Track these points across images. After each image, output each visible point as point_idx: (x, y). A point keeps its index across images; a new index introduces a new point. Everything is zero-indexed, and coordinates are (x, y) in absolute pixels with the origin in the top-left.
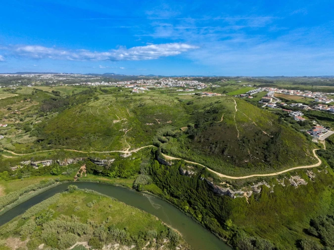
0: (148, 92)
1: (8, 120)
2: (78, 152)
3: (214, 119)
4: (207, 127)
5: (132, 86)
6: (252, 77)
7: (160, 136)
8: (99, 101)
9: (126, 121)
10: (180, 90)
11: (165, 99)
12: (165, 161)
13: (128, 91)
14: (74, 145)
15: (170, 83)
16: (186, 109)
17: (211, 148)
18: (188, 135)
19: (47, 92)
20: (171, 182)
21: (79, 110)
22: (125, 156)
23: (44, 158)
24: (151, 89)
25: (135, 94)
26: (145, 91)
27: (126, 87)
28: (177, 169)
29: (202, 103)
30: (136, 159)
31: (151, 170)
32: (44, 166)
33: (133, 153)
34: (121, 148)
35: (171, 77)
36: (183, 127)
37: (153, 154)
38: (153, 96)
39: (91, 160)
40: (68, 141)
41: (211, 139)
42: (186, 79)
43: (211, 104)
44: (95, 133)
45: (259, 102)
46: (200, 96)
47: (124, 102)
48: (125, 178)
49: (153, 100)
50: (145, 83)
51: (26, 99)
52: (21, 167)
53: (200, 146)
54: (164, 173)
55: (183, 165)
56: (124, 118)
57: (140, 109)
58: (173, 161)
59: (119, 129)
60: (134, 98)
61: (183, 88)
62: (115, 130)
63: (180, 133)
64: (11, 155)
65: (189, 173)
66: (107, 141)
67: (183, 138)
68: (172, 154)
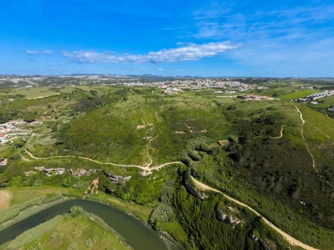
0: (181, 93)
1: (45, 117)
2: (93, 162)
3: (267, 133)
4: (259, 144)
5: (166, 87)
6: (306, 78)
7: (191, 150)
8: (128, 102)
9: (152, 126)
10: (219, 92)
11: (201, 102)
12: (194, 191)
13: (159, 92)
14: (90, 153)
15: (207, 84)
16: (225, 115)
17: (268, 181)
18: (229, 153)
19: (86, 91)
20: (202, 227)
21: (104, 111)
22: (144, 174)
23: (56, 166)
24: (184, 90)
25: (167, 96)
26: (178, 92)
27: (160, 87)
28: (213, 209)
29: (248, 108)
30: (157, 179)
31: (175, 200)
32: (57, 174)
33: (154, 172)
34: (140, 162)
35: (208, 78)
36: (222, 139)
37: (180, 175)
38: (187, 98)
39: (105, 174)
40: (85, 147)
41: (266, 165)
42: (225, 80)
43: (261, 111)
44: (115, 139)
45: (329, 109)
46: (244, 100)
47: (154, 104)
48: (141, 204)
49: (186, 103)
50: (180, 83)
51: (65, 98)
52: (35, 173)
53: (249, 174)
54: (193, 210)
55: (222, 203)
56: (150, 123)
57: (171, 113)
58: (206, 192)
59: (143, 137)
60: (165, 99)
61: (222, 89)
62: (138, 138)
63: (218, 148)
64: (29, 157)
65: (232, 221)
66: (126, 151)
67: (222, 157)
68: (205, 181)
